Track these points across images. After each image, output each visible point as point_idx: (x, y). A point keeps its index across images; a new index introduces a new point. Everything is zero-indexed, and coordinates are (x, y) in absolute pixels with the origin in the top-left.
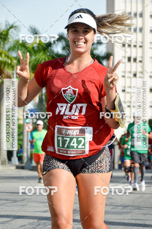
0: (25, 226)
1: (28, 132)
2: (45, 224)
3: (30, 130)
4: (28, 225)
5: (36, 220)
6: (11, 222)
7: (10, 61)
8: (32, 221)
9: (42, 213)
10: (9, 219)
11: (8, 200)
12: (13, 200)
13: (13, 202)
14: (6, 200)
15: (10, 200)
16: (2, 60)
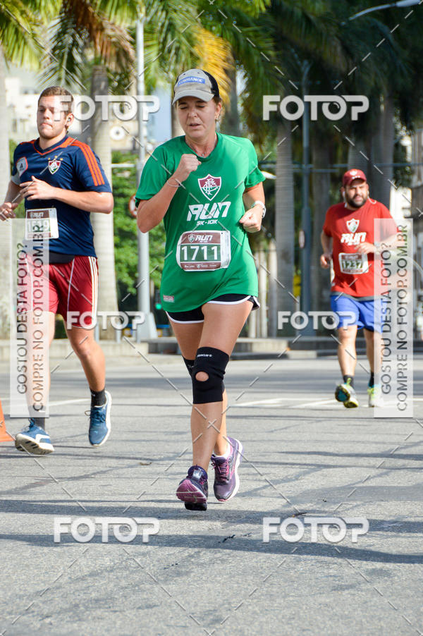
11: (123, 458)
12: (141, 459)
13: (142, 464)
14: (117, 458)
15: (129, 458)
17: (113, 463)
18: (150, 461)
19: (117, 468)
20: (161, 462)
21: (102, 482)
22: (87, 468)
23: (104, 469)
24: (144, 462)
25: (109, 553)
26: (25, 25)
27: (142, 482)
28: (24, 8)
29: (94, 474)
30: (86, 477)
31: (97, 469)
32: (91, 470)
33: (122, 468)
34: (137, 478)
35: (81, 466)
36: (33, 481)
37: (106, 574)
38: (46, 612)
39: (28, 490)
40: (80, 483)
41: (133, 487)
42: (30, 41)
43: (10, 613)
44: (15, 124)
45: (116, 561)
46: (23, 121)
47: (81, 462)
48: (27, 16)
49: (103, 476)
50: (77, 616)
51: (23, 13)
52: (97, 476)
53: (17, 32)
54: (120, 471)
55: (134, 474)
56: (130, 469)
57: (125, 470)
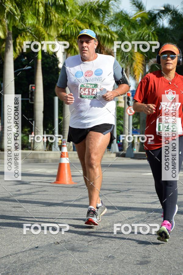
0: (133, 218)
1: (129, 115)
2: (155, 216)
3: (132, 114)
4: (136, 217)
5: (144, 213)
6: (117, 214)
7: (110, 37)
8: (140, 213)
9: (150, 205)
10: (114, 211)
11: (111, 190)
12: (117, 191)
13: (117, 192)
14: (109, 190)
15: (113, 190)
16: (101, 34)
17: (108, 192)
18: (120, 191)
20: (123, 192)
24: (118, 192)
25: (109, 221)
27: (118, 198)
34: (116, 197)
36: (82, 197)
37: (108, 228)
38: (89, 240)
39: (80, 200)
41: (115, 200)
43: (77, 240)
45: (111, 224)
50: (100, 242)
54: (110, 194)
55: (115, 195)
56: (113, 194)
57: (112, 194)
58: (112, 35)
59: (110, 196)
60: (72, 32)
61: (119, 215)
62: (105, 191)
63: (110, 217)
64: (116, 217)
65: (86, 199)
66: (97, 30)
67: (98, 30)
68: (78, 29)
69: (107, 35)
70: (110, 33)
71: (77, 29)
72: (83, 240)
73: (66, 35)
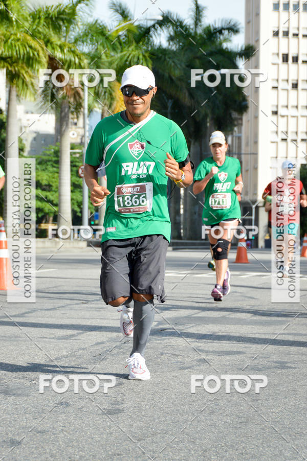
0: (103, 343)
4: (107, 341)
6: (79, 337)
10: (75, 332)
11: (74, 300)
12: (82, 300)
13: (83, 303)
16: (63, 57)
17: (68, 302)
18: (87, 301)
19: (70, 305)
20: (92, 302)
21: (63, 312)
22: (55, 305)
23: (64, 305)
24: (84, 302)
25: (66, 348)
26: (28, 79)
27: (83, 312)
28: (26, 69)
29: (59, 307)
30: (55, 309)
31: (60, 305)
32: (57, 306)
33: (73, 305)
34: (81, 310)
35: (52, 303)
36: (27, 311)
39: (25, 315)
40: (51, 312)
41: (78, 315)
42: (30, 86)
44: (21, 129)
46: (25, 127)
47: (52, 301)
48: (29, 73)
49: (63, 308)
51: (27, 72)
52: (60, 309)
53: (23, 82)
54: (72, 306)
55: (79, 308)
56: (77, 306)
57: (74, 306)
58: (80, 59)
59: (71, 309)
60: (18, 53)
61: (82, 339)
62: (65, 301)
63: (68, 341)
64: (78, 341)
65: (34, 314)
66: (57, 51)
67: (59, 50)
68: (28, 48)
69: (73, 59)
70: (77, 56)
71: (26, 48)
72: (24, 378)
73: (9, 57)
